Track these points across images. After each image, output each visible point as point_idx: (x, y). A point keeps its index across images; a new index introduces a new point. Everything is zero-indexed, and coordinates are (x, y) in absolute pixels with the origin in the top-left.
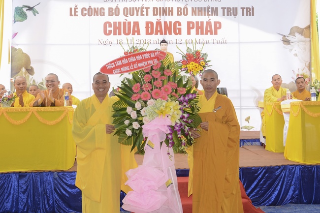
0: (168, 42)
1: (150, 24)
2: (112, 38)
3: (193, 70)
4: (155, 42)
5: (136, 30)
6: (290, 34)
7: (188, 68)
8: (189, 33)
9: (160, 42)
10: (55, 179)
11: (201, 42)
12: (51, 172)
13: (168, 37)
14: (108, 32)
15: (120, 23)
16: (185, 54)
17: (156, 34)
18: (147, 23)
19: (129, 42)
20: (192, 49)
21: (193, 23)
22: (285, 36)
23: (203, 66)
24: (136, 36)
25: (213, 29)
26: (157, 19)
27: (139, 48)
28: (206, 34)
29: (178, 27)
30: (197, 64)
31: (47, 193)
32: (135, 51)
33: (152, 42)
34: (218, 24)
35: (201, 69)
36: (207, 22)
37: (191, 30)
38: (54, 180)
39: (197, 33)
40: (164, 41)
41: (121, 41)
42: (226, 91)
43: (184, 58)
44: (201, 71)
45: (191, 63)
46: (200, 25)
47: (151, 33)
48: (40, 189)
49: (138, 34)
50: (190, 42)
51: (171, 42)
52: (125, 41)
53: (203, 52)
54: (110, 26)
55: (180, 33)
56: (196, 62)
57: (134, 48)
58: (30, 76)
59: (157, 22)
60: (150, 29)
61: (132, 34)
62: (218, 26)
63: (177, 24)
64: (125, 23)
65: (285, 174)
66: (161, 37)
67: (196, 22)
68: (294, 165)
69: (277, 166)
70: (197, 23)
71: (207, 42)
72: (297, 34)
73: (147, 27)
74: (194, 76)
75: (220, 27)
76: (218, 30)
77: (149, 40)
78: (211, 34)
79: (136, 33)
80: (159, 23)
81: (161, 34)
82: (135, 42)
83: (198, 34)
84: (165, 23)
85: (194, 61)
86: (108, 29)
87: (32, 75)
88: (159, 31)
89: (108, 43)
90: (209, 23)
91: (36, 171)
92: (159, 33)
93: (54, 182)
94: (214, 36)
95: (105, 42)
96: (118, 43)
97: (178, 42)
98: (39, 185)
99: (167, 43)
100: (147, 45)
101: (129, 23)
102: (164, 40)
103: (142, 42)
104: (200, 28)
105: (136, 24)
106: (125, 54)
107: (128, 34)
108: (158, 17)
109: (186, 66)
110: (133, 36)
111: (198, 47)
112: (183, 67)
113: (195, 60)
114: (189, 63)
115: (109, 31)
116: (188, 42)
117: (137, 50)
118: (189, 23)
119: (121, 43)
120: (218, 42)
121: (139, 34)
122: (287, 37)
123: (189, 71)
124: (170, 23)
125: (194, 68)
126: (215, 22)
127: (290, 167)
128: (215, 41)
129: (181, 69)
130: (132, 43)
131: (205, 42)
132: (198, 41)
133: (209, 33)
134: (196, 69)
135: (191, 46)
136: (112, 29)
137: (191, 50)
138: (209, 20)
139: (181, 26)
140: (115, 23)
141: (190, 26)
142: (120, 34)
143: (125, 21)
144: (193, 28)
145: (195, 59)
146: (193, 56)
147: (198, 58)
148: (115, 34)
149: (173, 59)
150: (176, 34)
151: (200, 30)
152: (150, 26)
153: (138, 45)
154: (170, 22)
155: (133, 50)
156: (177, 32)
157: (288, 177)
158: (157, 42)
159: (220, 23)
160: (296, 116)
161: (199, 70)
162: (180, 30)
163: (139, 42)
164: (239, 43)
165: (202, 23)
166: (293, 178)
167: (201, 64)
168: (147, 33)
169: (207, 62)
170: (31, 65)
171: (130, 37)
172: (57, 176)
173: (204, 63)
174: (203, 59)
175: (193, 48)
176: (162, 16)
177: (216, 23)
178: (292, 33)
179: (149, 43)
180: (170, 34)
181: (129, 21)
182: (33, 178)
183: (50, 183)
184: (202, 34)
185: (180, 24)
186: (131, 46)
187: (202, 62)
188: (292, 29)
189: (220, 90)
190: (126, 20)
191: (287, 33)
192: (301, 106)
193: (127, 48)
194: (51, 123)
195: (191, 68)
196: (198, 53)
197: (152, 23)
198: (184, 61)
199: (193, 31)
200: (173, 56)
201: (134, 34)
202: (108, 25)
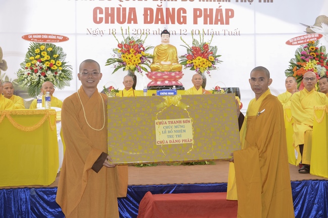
0: (171, 33)
1: (149, 11)
2: (103, 26)
3: (200, 67)
4: (155, 33)
5: (132, 17)
6: (315, 25)
7: (194, 64)
8: (195, 22)
9: (161, 32)
10: (33, 196)
11: (209, 33)
12: (27, 188)
13: (170, 27)
14: (98, 20)
15: (113, 9)
16: (191, 47)
17: (157, 23)
18: (146, 10)
19: (124, 32)
20: (199, 42)
21: (200, 10)
22: (309, 27)
23: (212, 62)
24: (132, 25)
25: (223, 17)
26: (158, 5)
27: (136, 39)
28: (216, 23)
29: (182, 14)
30: (205, 60)
31: (22, 214)
32: (131, 42)
33: (151, 32)
34: (230, 12)
35: (210, 65)
36: (217, 9)
37: (198, 19)
38: (31, 198)
39: (205, 23)
40: (165, 32)
41: (114, 30)
42: (239, 92)
43: (190, 52)
44: (209, 67)
45: (197, 58)
46: (208, 13)
47: (151, 22)
48: (13, 209)
49: (134, 23)
50: (197, 32)
51: (174, 33)
52: (119, 31)
53: (212, 44)
54: (101, 12)
55: (185, 22)
56: (204, 57)
57: (130, 39)
58: (2, 71)
59: (157, 9)
60: (149, 17)
61: (128, 23)
62: (230, 15)
63: (182, 11)
64: (118, 9)
65: (307, 190)
66: (161, 27)
67: (204, 9)
68: (317, 180)
69: (297, 181)
70: (206, 10)
71: (217, 33)
72: (323, 25)
73: (145, 15)
74: (200, 73)
75: (232, 16)
76: (230, 19)
77: (148, 30)
78: (222, 23)
79: (132, 22)
80: (159, 10)
81: (163, 23)
82: (131, 32)
83: (207, 24)
84: (167, 9)
85: (201, 56)
86: (99, 16)
87: (4, 70)
88: (160, 20)
89: (99, 33)
90: (219, 11)
91: (9, 188)
92: (160, 22)
93: (31, 200)
94: (225, 26)
95: (94, 32)
96: (111, 33)
97: (182, 32)
98: (13, 205)
99: (169, 33)
100: (145, 36)
101: (124, 9)
102: (166, 30)
103: (139, 32)
104: (209, 17)
105: (133, 10)
106: (118, 46)
107: (123, 22)
108: (159, 3)
109: (191, 62)
110: (129, 25)
111: (206, 39)
112: (188, 62)
113: (203, 55)
114: (196, 57)
115: (100, 18)
116: (194, 33)
117: (133, 42)
118: (195, 10)
119: (114, 33)
120: (230, 33)
121: (136, 22)
122: (311, 29)
123: (195, 68)
124: (174, 9)
125: (201, 64)
126: (226, 9)
127: (313, 182)
128: (227, 33)
129: (186, 65)
130: (127, 33)
131: (215, 33)
132: (206, 32)
133: (219, 23)
134: (204, 65)
135: (197, 38)
136: (103, 16)
137: (197, 42)
138: (220, 7)
139: (186, 13)
140: (107, 9)
141: (197, 13)
142: (113, 22)
143: (120, 7)
144: (200, 16)
145: (203, 53)
146: (200, 50)
147: (206, 52)
148: (107, 22)
149: (177, 53)
150: (180, 23)
151: (208, 18)
152: (149, 13)
153: (134, 36)
154: (172, 9)
155: (128, 41)
156: (182, 21)
157: (310, 193)
158: (158, 33)
159: (232, 11)
160: (320, 123)
161: (207, 66)
162: (185, 18)
163: (136, 32)
164: (255, 34)
165: (211, 10)
166: (316, 195)
167: (210, 59)
168: (146, 22)
169: (216, 57)
170: (3, 59)
171: (125, 26)
172: (35, 193)
173: (213, 58)
174: (212, 53)
175: (200, 40)
176: (163, 2)
177: (227, 11)
178: (318, 23)
179: (148, 33)
180: (173, 22)
181: (123, 6)
182: (4, 196)
183: (26, 201)
184: (211, 23)
185: (185, 12)
186: (126, 37)
187: (210, 57)
188: (317, 18)
189: (231, 90)
190: (120, 5)
191: (311, 23)
192: (325, 111)
193: (121, 40)
194: (29, 129)
195: (197, 64)
196: (205, 46)
197: (151, 10)
198: (189, 55)
199: (201, 20)
200: (176, 49)
201: (129, 22)
202: (98, 11)
